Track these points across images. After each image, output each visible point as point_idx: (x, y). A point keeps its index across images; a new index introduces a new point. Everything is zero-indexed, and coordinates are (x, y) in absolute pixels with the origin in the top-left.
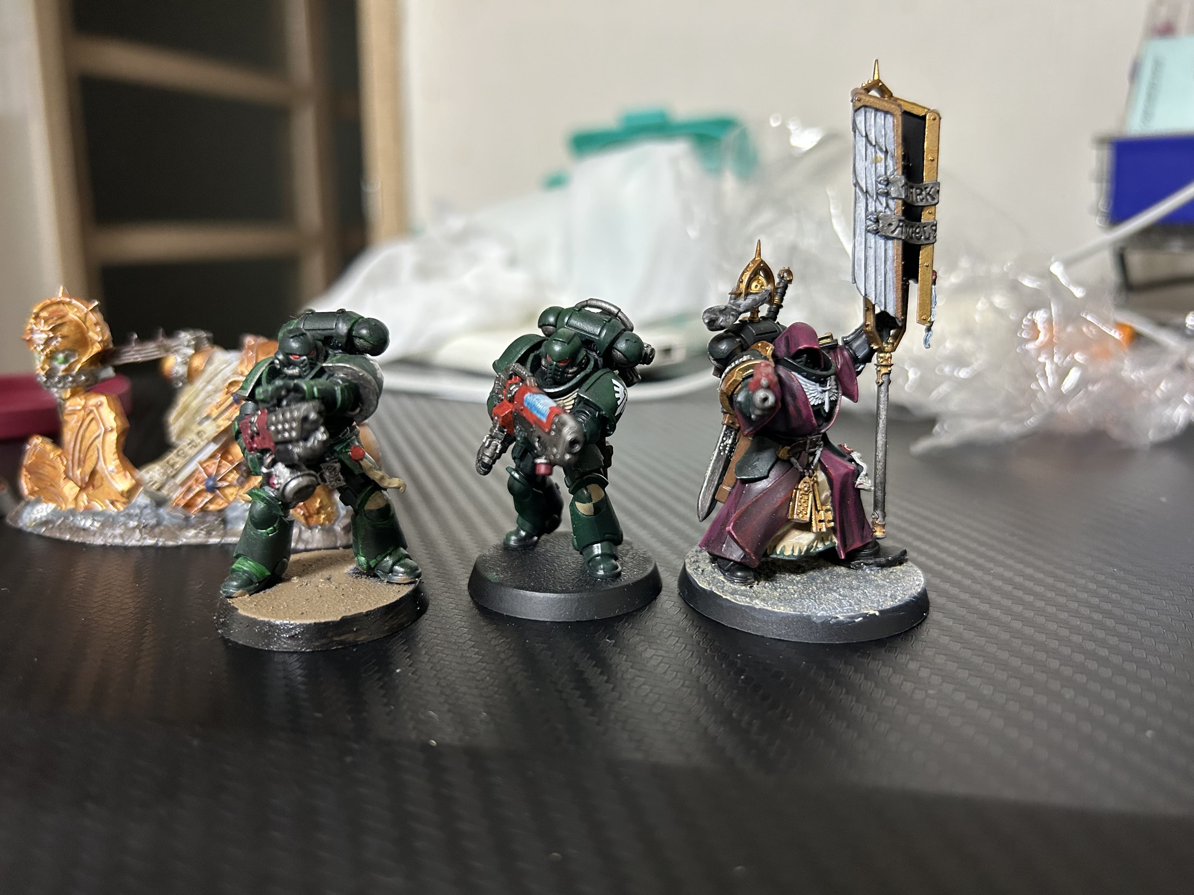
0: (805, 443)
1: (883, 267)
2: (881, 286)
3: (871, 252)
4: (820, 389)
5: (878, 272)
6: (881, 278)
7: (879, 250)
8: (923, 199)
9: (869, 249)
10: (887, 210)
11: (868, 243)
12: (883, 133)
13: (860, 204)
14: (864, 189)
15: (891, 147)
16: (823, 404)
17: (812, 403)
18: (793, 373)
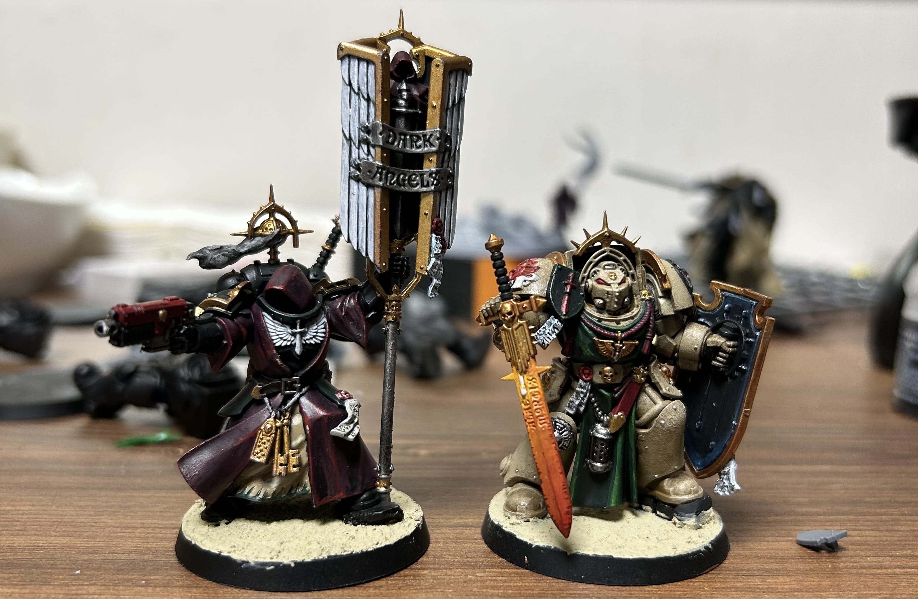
0: (279, 385)
1: (365, 213)
2: (363, 232)
3: (354, 199)
4: (290, 331)
5: (360, 218)
6: (363, 224)
7: (361, 197)
8: (420, 147)
9: (351, 196)
10: (370, 157)
11: (351, 190)
12: (365, 80)
13: (344, 151)
14: (348, 136)
15: (372, 95)
16: (293, 346)
17: (277, 345)
18: (264, 313)
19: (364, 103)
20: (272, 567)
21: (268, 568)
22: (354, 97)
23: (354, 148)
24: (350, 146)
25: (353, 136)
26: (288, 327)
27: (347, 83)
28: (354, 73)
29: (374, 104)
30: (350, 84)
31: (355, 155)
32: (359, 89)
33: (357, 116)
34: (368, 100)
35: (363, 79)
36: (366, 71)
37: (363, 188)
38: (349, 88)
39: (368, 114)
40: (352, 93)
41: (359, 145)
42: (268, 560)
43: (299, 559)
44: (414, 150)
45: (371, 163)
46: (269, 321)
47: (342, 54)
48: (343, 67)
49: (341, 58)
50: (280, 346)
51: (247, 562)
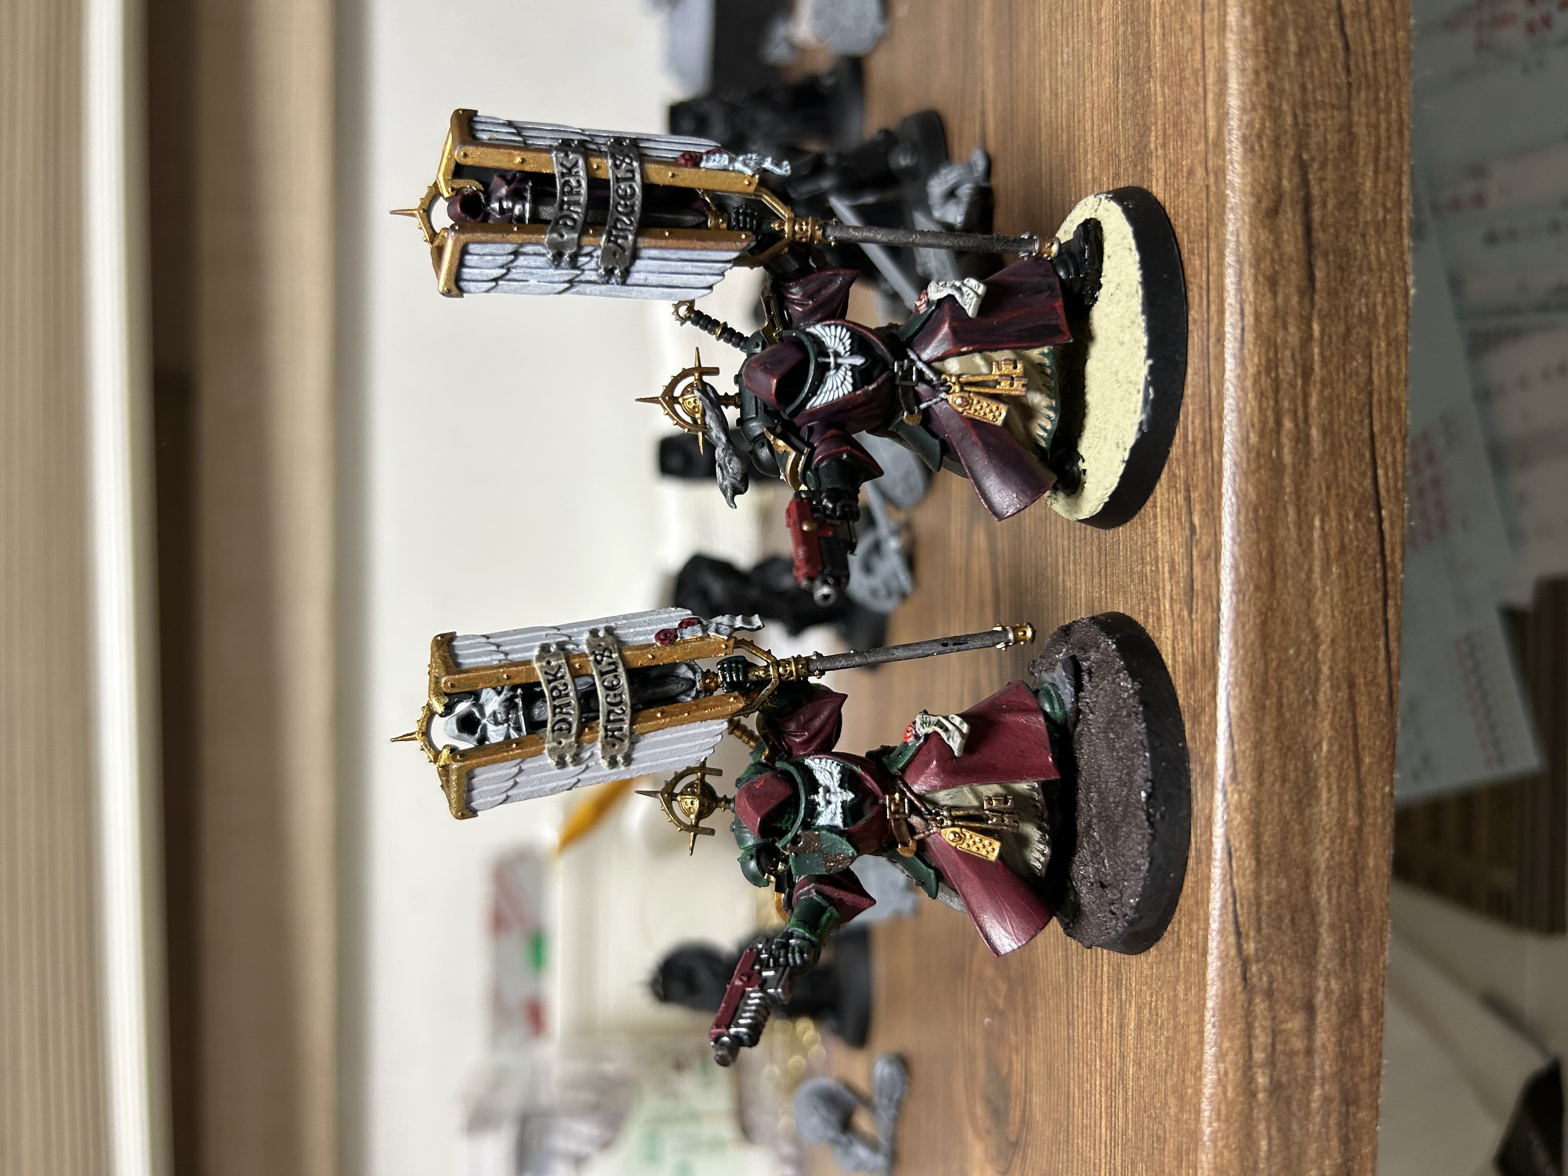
0: (903, 387)
1: (672, 263)
3: (653, 279)
4: (832, 372)
5: (679, 270)
7: (650, 268)
8: (578, 182)
9: (649, 282)
10: (595, 254)
11: (641, 282)
12: (489, 258)
13: (588, 291)
14: (567, 285)
15: (510, 248)
16: (853, 368)
17: (850, 388)
18: (808, 407)
19: (521, 261)
20: (1151, 390)
21: (1151, 397)
22: (513, 274)
23: (582, 278)
24: (581, 282)
25: (567, 278)
26: (828, 374)
27: (494, 284)
28: (481, 274)
29: (521, 245)
30: (496, 280)
31: (592, 276)
32: (502, 267)
33: (538, 271)
34: (516, 254)
35: (488, 261)
36: (476, 257)
37: (639, 264)
38: (500, 282)
39: (535, 254)
40: (507, 277)
41: (578, 268)
42: (1141, 397)
43: (1143, 353)
44: (584, 190)
45: (603, 252)
46: (818, 401)
47: (455, 291)
48: (472, 289)
49: (461, 292)
50: (853, 385)
51: (1141, 424)
